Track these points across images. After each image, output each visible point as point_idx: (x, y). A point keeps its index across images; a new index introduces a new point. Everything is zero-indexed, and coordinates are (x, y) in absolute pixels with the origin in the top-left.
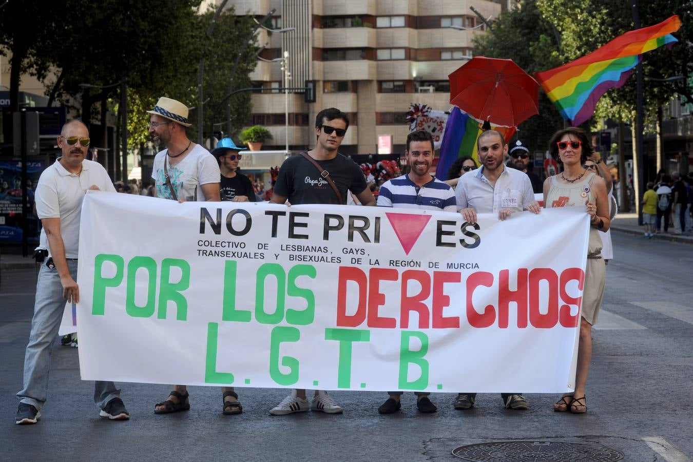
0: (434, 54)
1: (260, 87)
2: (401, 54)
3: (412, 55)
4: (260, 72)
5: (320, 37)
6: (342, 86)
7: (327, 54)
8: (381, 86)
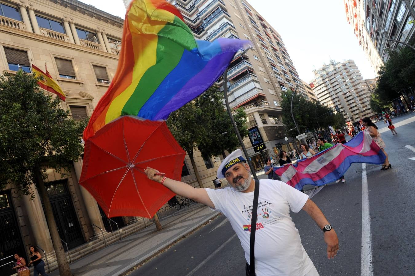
0: (366, 106)
1: (346, 119)
2: (362, 108)
3: (363, 107)
4: (345, 117)
5: (351, 110)
6: (356, 114)
7: (352, 112)
8: (361, 112)
